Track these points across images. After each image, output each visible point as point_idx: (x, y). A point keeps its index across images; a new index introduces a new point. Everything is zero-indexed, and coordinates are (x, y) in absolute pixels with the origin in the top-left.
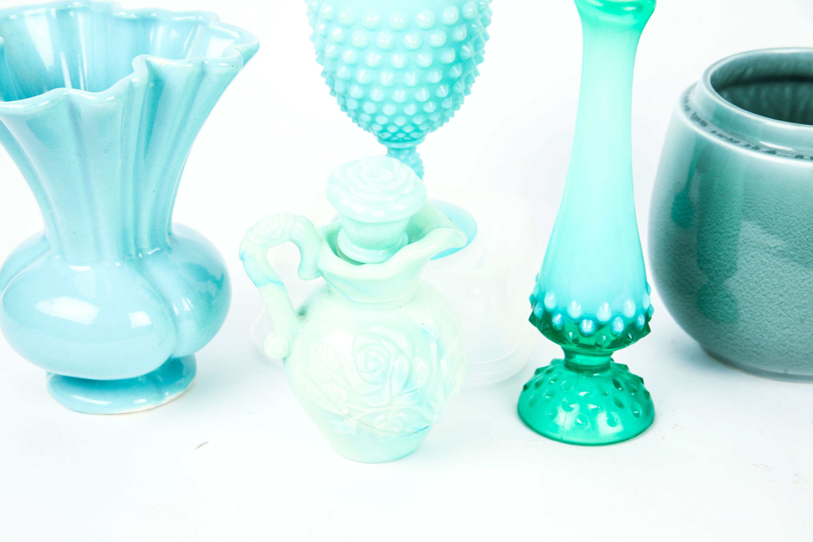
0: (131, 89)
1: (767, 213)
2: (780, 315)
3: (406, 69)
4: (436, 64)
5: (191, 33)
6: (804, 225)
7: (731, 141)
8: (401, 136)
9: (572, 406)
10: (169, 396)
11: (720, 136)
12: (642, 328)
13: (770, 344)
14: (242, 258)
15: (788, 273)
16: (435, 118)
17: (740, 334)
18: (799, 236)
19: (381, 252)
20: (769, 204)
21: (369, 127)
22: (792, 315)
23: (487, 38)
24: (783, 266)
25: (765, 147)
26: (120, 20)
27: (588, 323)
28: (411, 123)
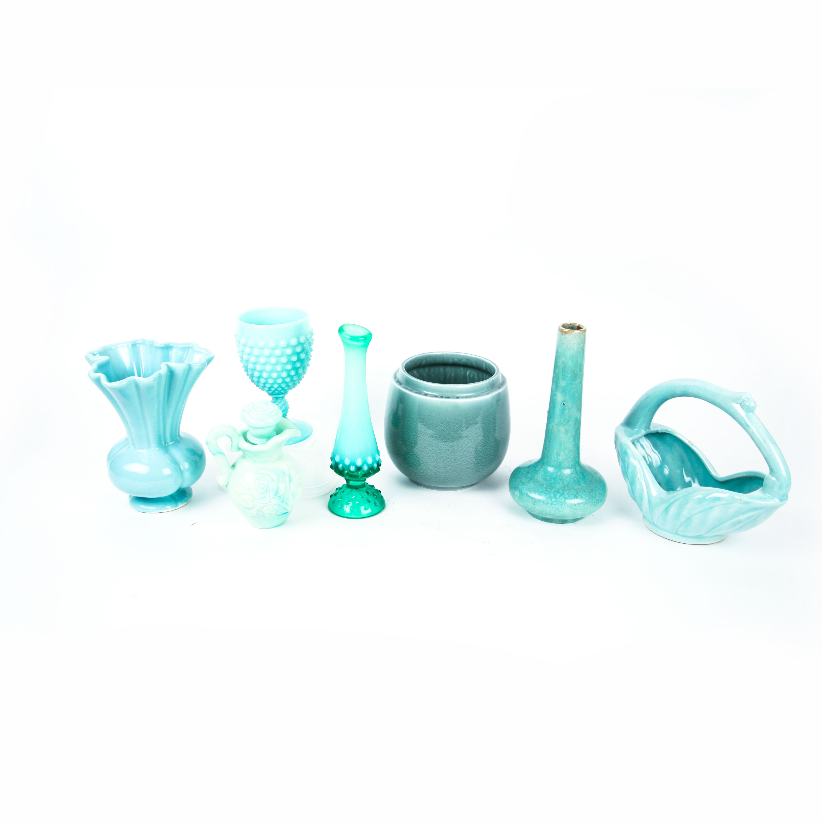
0: (160, 376)
1: (426, 420)
2: (434, 461)
3: (276, 364)
4: (289, 362)
5: (187, 352)
7: (411, 390)
8: (277, 392)
9: (349, 502)
10: (180, 505)
11: (407, 389)
12: (376, 469)
13: (431, 474)
14: (207, 444)
15: (435, 444)
16: (290, 384)
17: (419, 470)
19: (264, 440)
20: (426, 416)
21: (263, 388)
22: (438, 462)
23: (311, 350)
24: (433, 441)
25: (423, 393)
26: (157, 348)
27: (353, 468)
28: (280, 386)
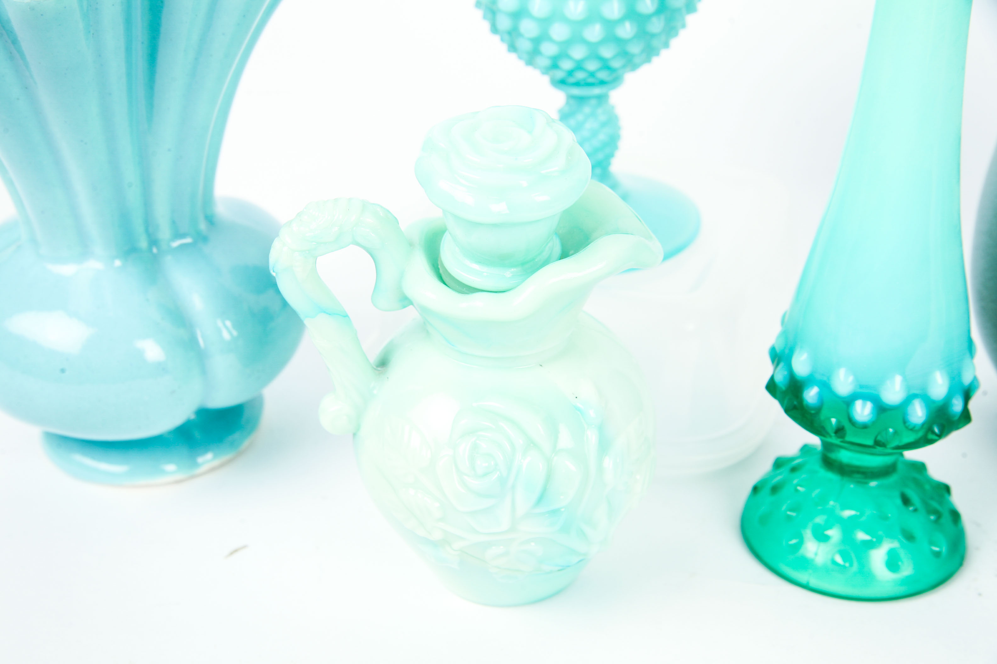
8: (580, 75)
9: (829, 532)
10: (208, 462)
12: (956, 418)
16: (635, 49)
19: (508, 273)
21: (531, 58)
27: (864, 406)
28: (595, 56)
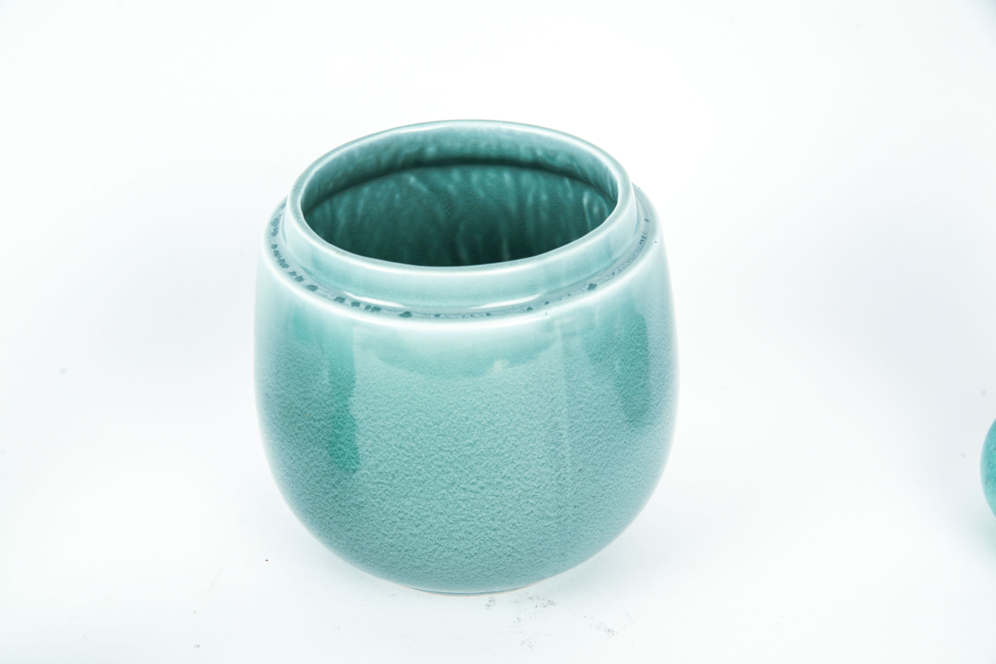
1: (306, 373)
6: (345, 397)
15: (337, 458)
18: (341, 410)
20: (307, 360)
24: (330, 448)
